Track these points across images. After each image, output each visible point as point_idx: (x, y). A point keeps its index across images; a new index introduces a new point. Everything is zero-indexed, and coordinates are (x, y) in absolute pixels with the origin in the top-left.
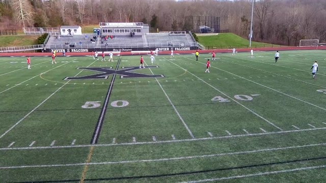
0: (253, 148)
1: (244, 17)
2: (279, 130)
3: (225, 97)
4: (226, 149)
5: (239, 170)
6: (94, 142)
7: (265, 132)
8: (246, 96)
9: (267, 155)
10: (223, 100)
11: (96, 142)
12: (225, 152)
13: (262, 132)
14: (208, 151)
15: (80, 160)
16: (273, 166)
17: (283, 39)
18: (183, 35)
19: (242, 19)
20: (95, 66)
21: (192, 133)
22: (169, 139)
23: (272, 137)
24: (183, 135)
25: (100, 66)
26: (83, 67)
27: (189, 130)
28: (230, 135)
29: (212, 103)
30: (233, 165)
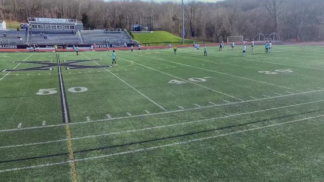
0: (224, 115)
1: (175, 16)
2: (240, 101)
3: (181, 80)
4: (201, 117)
5: (221, 130)
6: (67, 121)
7: (229, 103)
8: (199, 79)
9: (239, 118)
10: (179, 82)
11: (69, 121)
12: (201, 119)
13: (226, 103)
14: (185, 119)
15: (59, 136)
16: (248, 125)
17: (212, 37)
18: (118, 33)
19: (173, 18)
20: (32, 60)
21: (164, 107)
22: (144, 114)
23: (237, 105)
24: (155, 109)
25: (39, 60)
26: (18, 60)
27: (160, 106)
28: (199, 107)
29: (171, 85)
30: (213, 127)
